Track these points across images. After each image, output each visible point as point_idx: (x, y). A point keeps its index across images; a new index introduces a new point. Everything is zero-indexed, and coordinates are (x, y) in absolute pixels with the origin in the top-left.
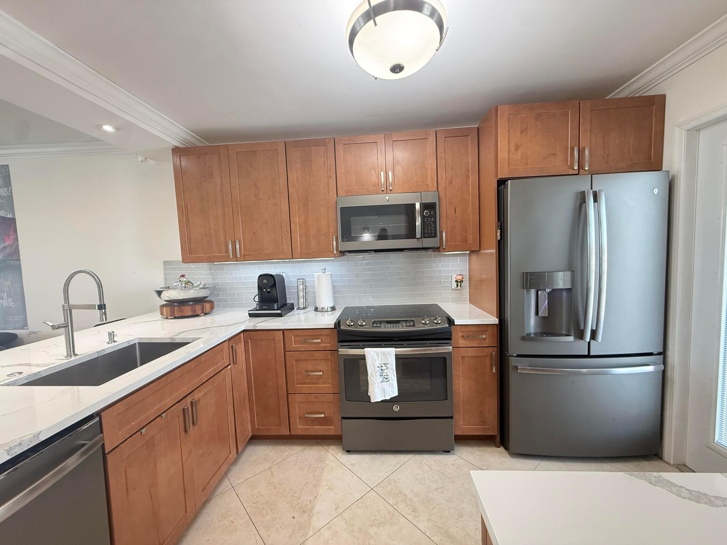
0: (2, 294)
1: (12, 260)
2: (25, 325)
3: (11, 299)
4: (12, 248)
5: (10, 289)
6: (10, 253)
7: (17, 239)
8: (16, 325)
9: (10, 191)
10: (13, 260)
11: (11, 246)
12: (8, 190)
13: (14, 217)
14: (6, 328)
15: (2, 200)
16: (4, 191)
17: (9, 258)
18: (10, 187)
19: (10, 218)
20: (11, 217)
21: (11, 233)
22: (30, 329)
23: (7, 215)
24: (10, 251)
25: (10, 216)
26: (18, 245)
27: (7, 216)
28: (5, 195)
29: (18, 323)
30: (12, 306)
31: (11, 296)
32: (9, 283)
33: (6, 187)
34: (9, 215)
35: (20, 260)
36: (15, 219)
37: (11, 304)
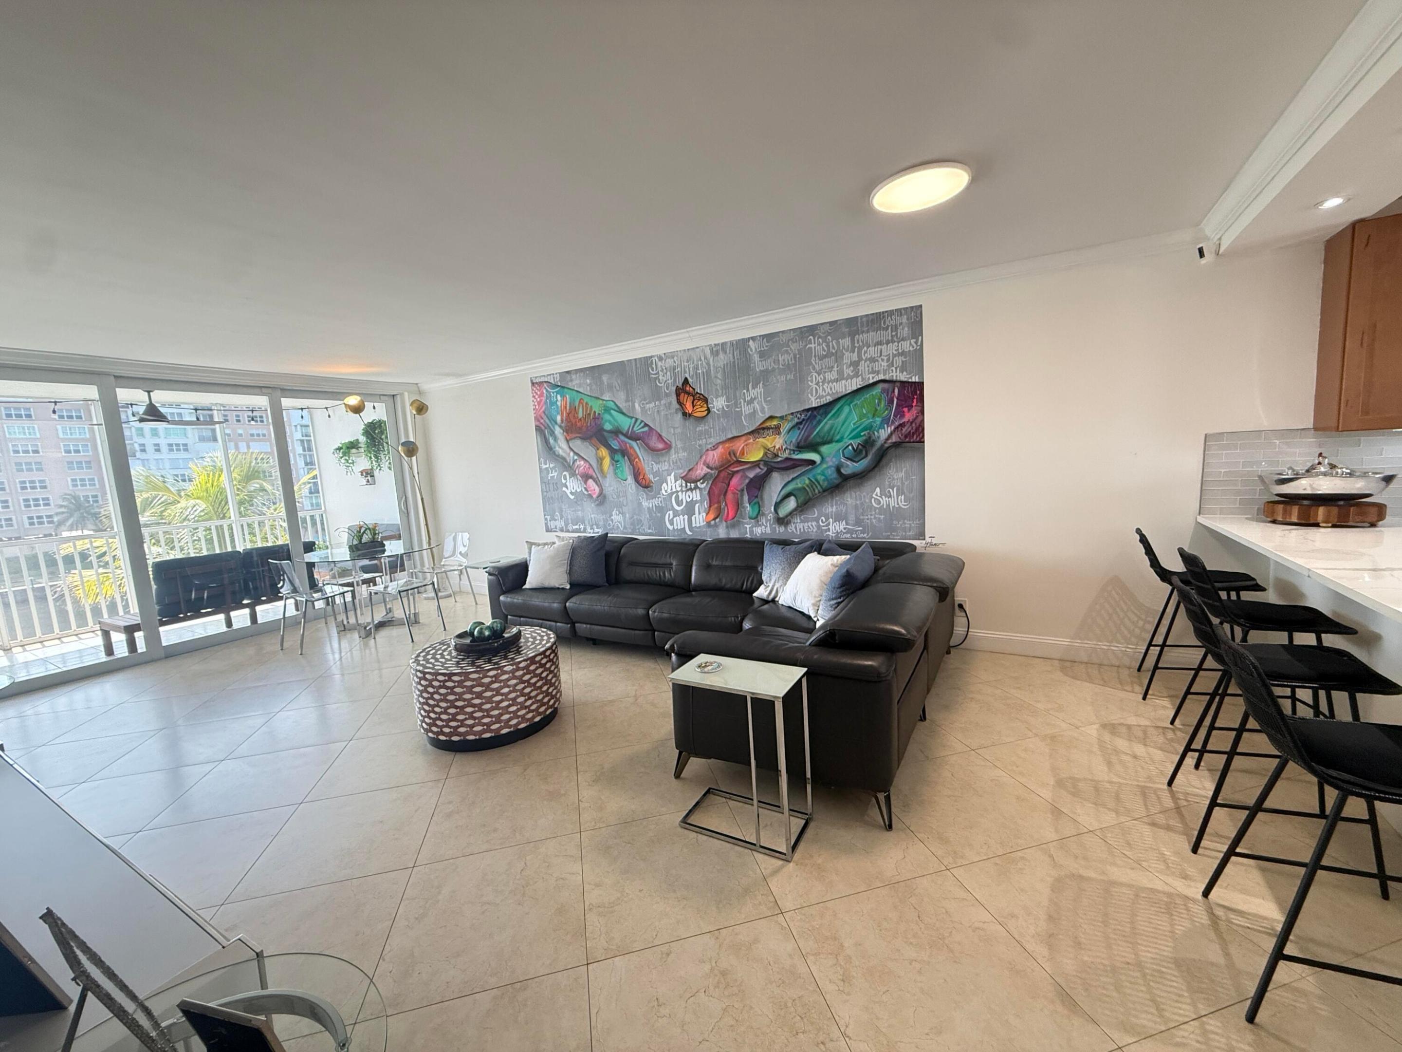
0: (891, 490)
1: (910, 442)
2: (921, 535)
3: (903, 497)
4: (914, 425)
5: (903, 484)
6: (910, 432)
7: (922, 412)
8: (906, 532)
9: (919, 344)
10: (913, 442)
11: (912, 423)
12: (916, 343)
13: (921, 381)
14: (891, 537)
15: (905, 358)
16: (910, 343)
17: (907, 440)
18: (920, 338)
19: (915, 383)
20: (917, 380)
21: (914, 404)
22: (928, 540)
23: (911, 378)
24: (910, 429)
25: (915, 379)
26: (923, 421)
27: (910, 380)
28: (911, 349)
29: (910, 531)
30: (903, 507)
31: (903, 493)
32: (902, 474)
33: (913, 338)
34: (913, 378)
35: (924, 442)
36: (923, 383)
37: (902, 504)
